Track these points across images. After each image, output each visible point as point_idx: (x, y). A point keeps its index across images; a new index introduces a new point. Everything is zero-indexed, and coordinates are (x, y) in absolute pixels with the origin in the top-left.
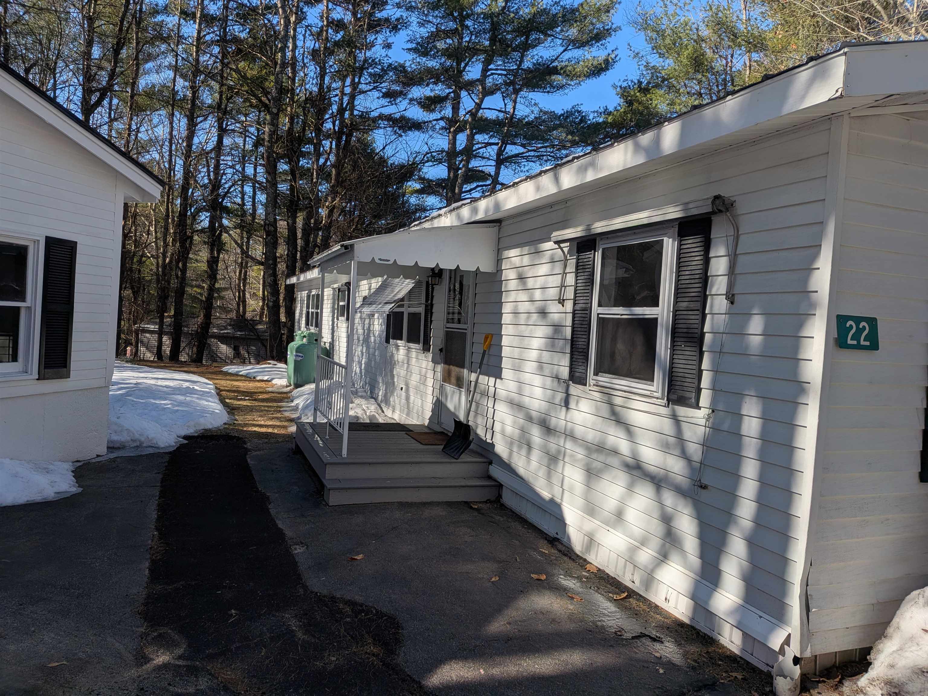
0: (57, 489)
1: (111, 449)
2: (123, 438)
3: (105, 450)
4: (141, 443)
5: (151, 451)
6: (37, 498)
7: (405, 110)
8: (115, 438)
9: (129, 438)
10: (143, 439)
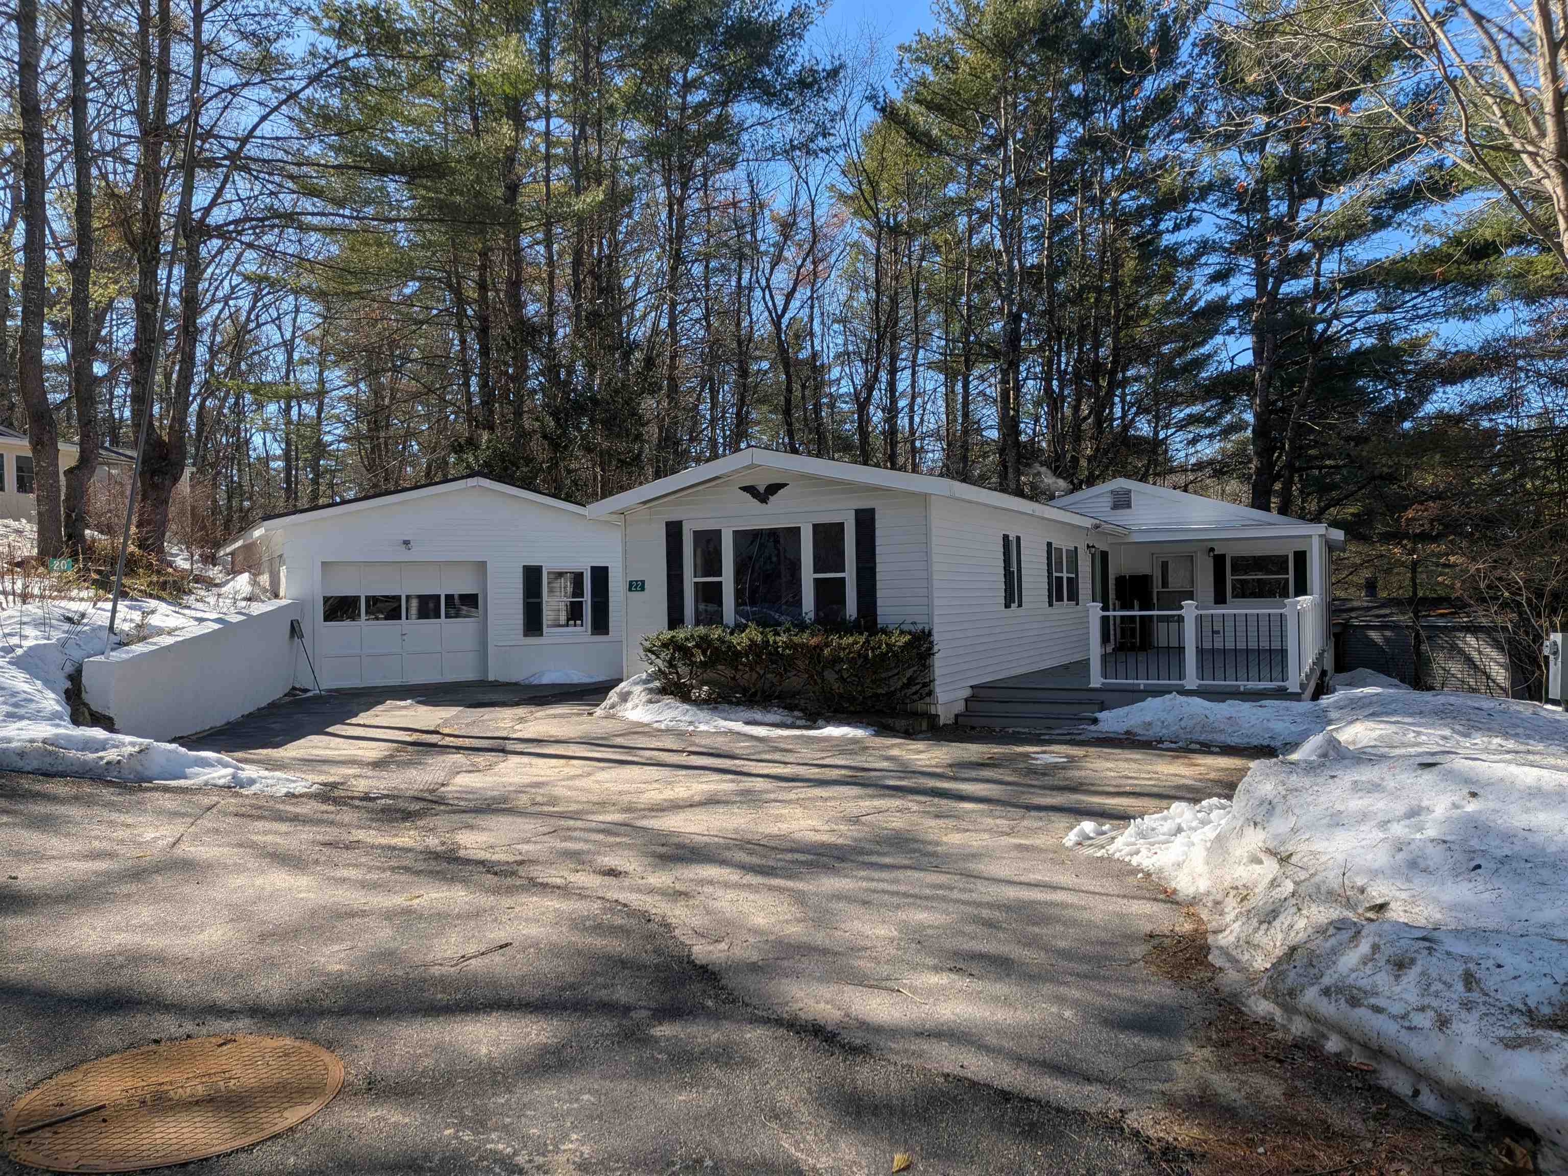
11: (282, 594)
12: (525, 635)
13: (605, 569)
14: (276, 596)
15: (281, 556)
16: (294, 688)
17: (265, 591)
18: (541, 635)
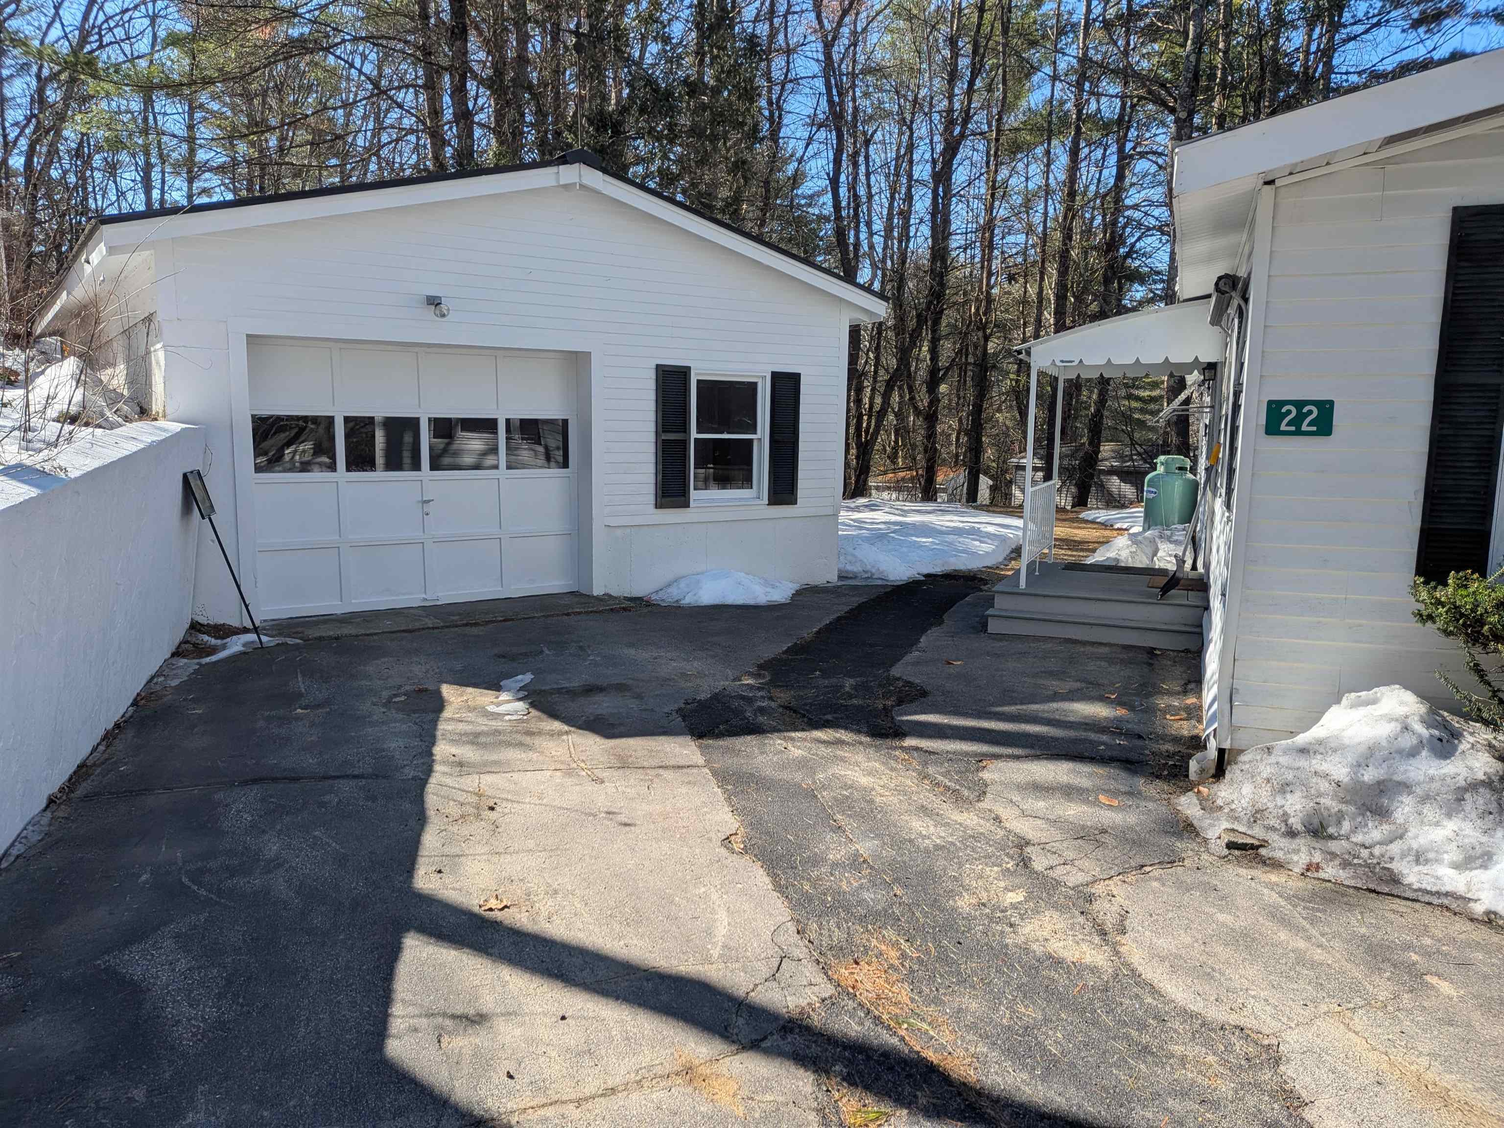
0: (769, 598)
1: (841, 578)
2: (856, 568)
3: (836, 578)
4: (873, 574)
5: (880, 582)
6: (752, 602)
7: (1434, 49)
8: (849, 568)
9: (860, 569)
10: (874, 571)
11: (157, 406)
12: (658, 505)
13: (795, 379)
14: (144, 412)
15: (149, 319)
16: (195, 627)
17: (113, 398)
18: (687, 505)
